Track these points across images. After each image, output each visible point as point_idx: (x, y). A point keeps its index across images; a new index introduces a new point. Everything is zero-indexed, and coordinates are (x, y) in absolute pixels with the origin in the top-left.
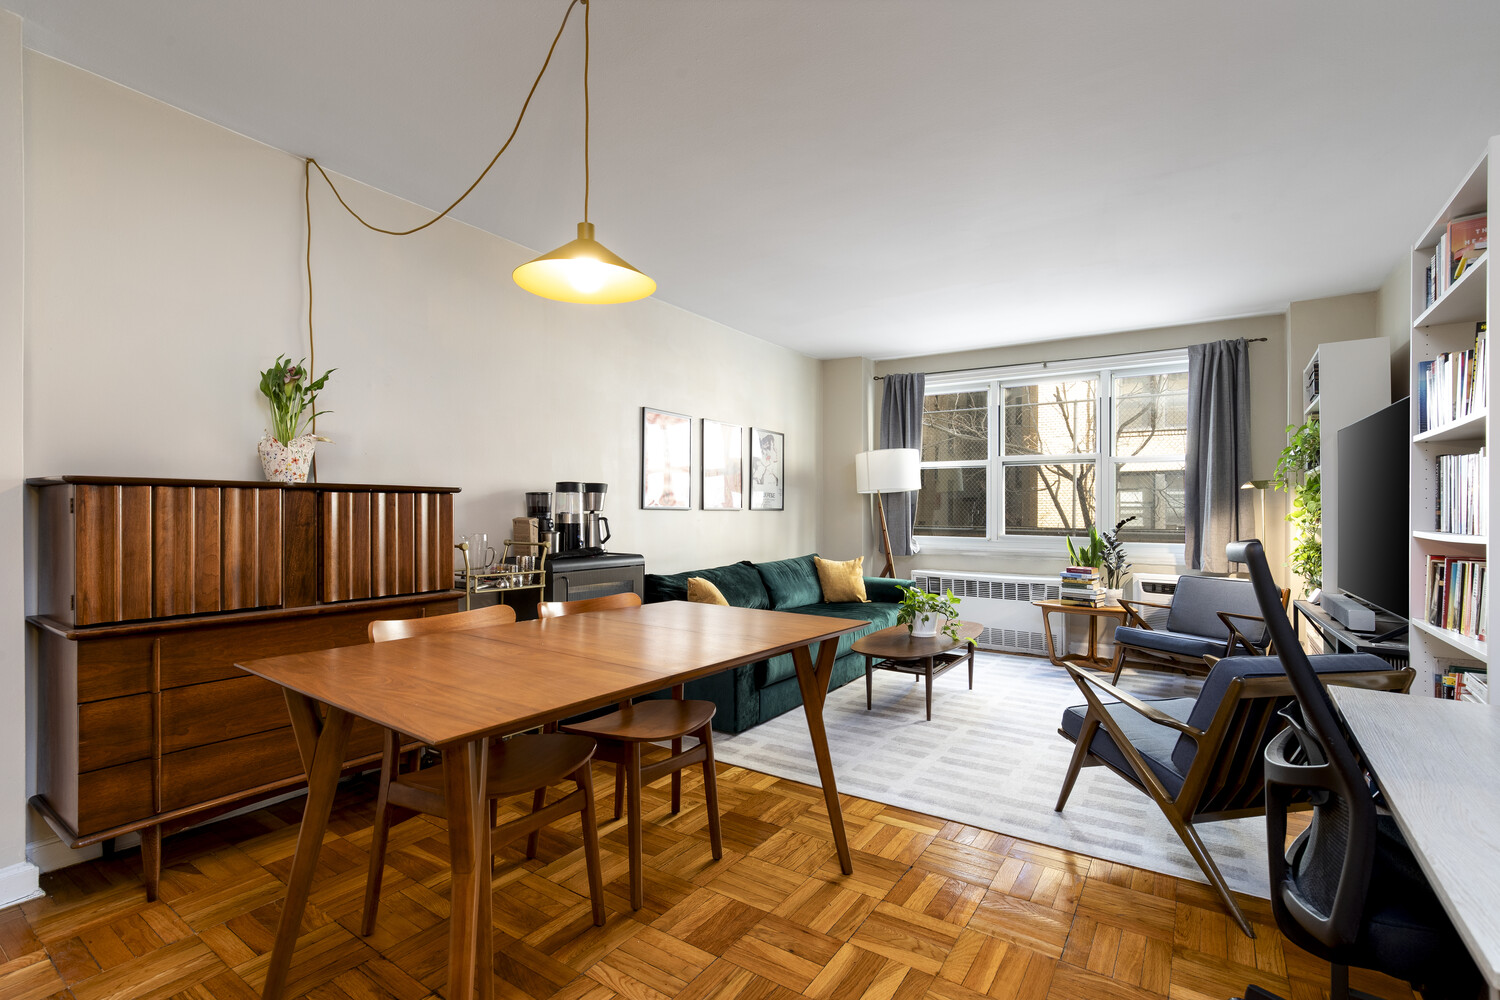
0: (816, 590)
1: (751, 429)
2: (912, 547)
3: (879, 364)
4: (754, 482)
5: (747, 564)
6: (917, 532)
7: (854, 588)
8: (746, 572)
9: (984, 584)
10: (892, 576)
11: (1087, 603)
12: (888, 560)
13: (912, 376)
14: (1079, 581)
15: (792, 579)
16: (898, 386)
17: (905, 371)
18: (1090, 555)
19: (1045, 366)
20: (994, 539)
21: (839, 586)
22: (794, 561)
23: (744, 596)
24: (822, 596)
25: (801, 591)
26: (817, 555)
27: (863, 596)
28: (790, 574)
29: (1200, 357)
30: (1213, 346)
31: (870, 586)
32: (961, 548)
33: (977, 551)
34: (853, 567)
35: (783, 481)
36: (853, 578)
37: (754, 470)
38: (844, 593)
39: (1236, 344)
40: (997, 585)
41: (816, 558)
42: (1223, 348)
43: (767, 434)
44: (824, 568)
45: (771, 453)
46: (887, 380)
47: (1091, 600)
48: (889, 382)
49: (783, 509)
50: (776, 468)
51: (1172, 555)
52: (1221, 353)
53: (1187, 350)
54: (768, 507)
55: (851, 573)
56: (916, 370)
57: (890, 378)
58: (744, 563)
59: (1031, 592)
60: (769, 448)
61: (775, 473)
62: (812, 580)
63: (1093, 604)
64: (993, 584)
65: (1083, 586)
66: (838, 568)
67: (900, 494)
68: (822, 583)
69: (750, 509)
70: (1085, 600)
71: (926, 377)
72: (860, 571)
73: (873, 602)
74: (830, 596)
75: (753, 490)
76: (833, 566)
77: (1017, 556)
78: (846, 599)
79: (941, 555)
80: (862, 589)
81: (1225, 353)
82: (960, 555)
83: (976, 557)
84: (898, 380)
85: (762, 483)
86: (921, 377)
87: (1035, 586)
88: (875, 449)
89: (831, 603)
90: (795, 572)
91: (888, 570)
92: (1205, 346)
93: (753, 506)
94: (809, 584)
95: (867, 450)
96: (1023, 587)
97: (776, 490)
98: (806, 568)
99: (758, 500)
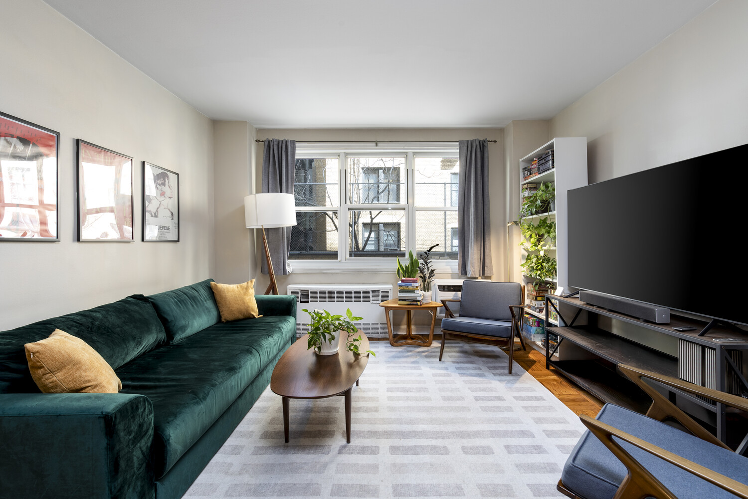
0: (214, 313)
1: (143, 163)
2: (287, 269)
3: (260, 131)
4: (147, 215)
5: (139, 298)
6: (291, 257)
7: (248, 307)
8: (137, 308)
9: (340, 293)
10: (275, 293)
11: (415, 303)
12: (272, 280)
13: (286, 142)
14: (410, 288)
15: (190, 307)
16: (275, 148)
17: (281, 138)
18: (410, 270)
19: (376, 143)
20: (343, 260)
21: (235, 307)
22: (192, 287)
23: (134, 339)
24: (219, 316)
25: (200, 316)
26: (212, 280)
27: (255, 313)
28: (189, 301)
29: (466, 148)
30: (472, 141)
31: (260, 303)
32: (322, 268)
33: (333, 269)
34: (247, 289)
35: (178, 215)
36: (247, 298)
37: (147, 203)
38: (240, 312)
39: (484, 141)
40: (349, 293)
41: (212, 283)
42: (478, 143)
43: (160, 171)
44: (220, 291)
45: (166, 189)
46: (266, 144)
47: (418, 301)
48: (269, 145)
49: (178, 241)
50: (172, 204)
51: (449, 267)
52: (476, 146)
53: (458, 143)
54: (163, 239)
55: (245, 294)
56: (290, 138)
57: (269, 142)
58: (134, 297)
59: (371, 296)
60: (164, 184)
61: (170, 207)
62: (209, 304)
63: (419, 303)
64: (346, 292)
65: (413, 291)
66: (233, 291)
67: (277, 229)
68: (219, 305)
69: (143, 240)
70: (414, 301)
71: (297, 145)
72: (252, 292)
73: (264, 316)
74: (227, 316)
75: (147, 222)
76: (229, 289)
77: (359, 272)
78: (241, 317)
79: (308, 273)
80: (254, 306)
81: (478, 146)
82: (321, 273)
83: (332, 274)
84: (275, 143)
85: (156, 216)
86: (293, 143)
87: (374, 291)
88: (257, 192)
89: (228, 322)
90: (193, 299)
91: (272, 288)
92: (468, 141)
93: (147, 238)
94: (207, 308)
95: (251, 193)
96: (366, 292)
97: (171, 224)
98: (204, 293)
99: (152, 232)
